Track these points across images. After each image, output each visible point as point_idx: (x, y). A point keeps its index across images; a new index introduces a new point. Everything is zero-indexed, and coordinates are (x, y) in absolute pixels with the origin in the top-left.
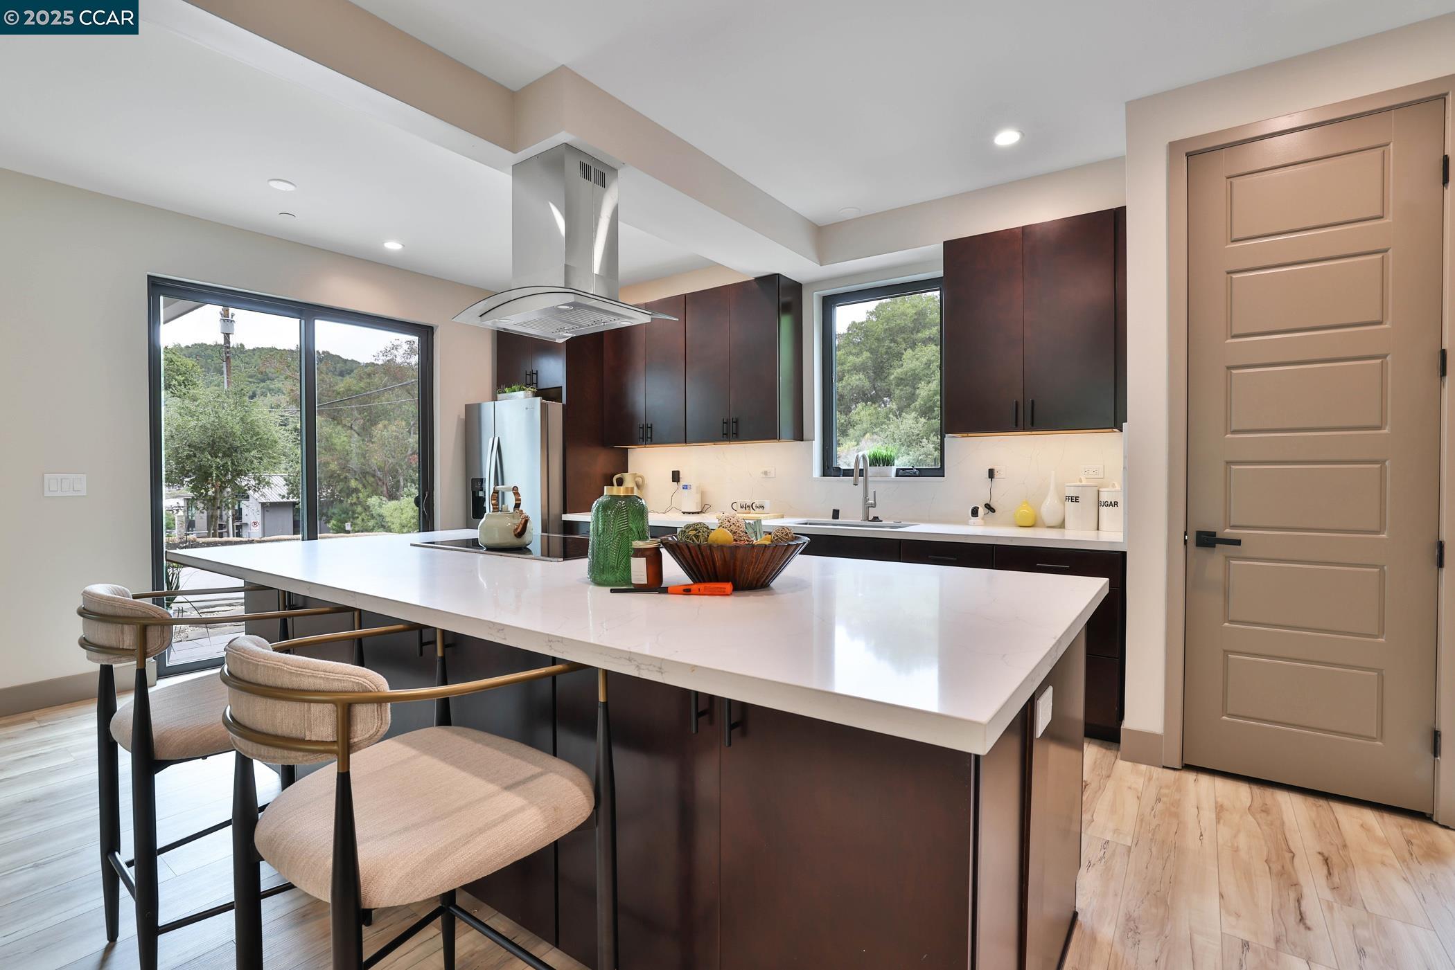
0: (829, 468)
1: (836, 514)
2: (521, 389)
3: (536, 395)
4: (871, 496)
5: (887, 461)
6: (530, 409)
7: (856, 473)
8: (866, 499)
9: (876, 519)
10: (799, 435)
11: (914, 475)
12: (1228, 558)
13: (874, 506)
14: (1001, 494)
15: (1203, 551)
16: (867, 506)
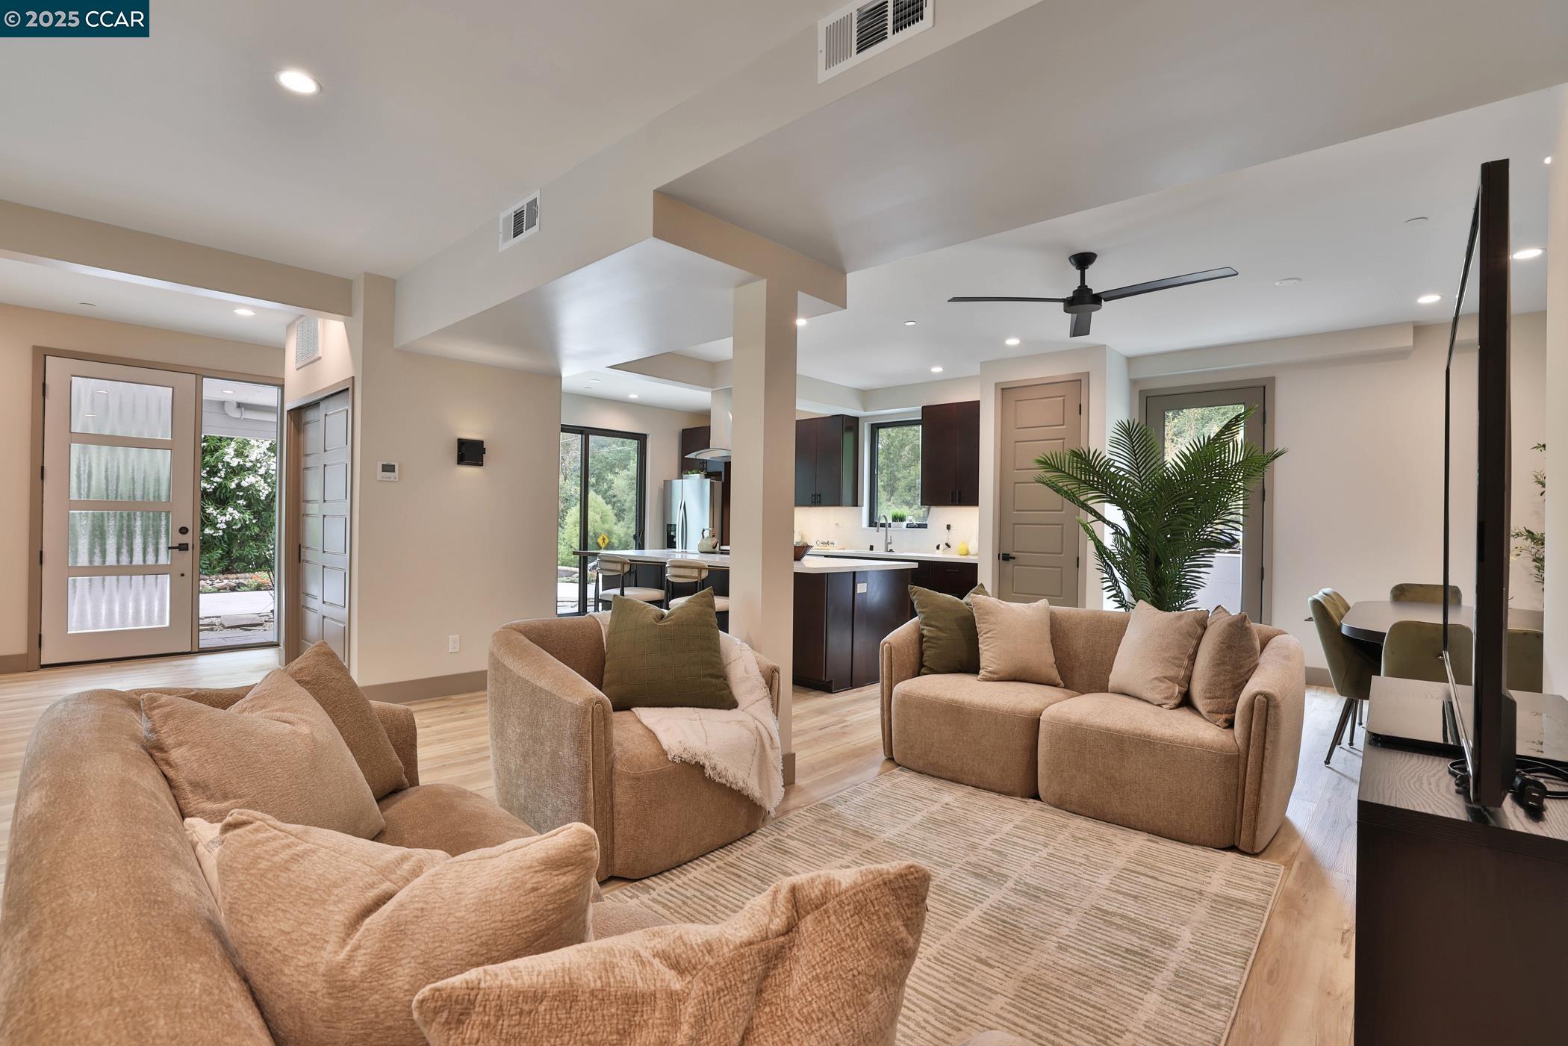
0: (872, 523)
1: (872, 548)
2: (698, 473)
3: (707, 477)
4: (889, 538)
5: (902, 519)
6: (702, 487)
7: (887, 525)
8: (886, 540)
9: (891, 550)
10: (855, 503)
11: (915, 527)
12: (1014, 566)
13: (891, 543)
14: (953, 537)
15: (1005, 562)
16: (887, 544)
